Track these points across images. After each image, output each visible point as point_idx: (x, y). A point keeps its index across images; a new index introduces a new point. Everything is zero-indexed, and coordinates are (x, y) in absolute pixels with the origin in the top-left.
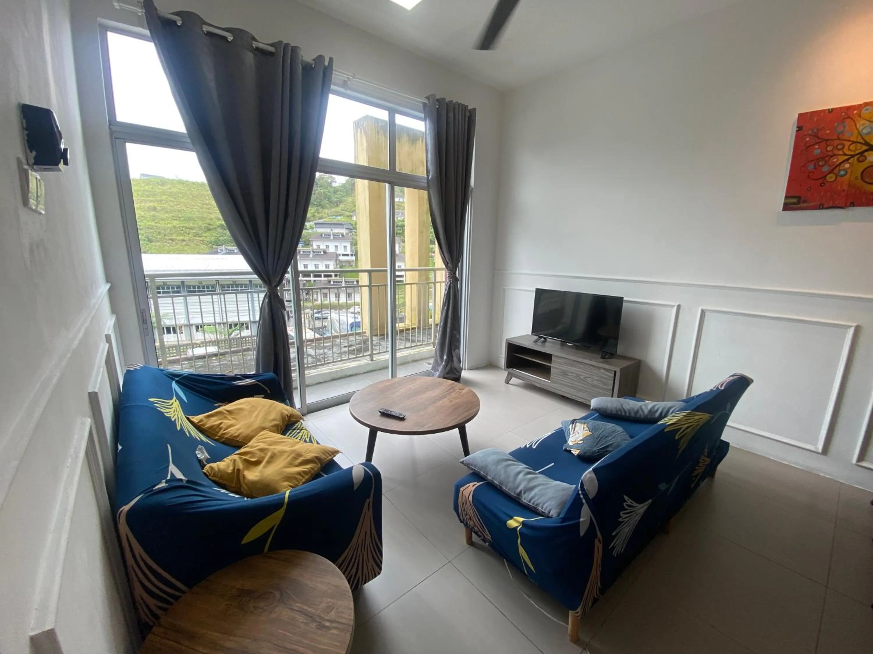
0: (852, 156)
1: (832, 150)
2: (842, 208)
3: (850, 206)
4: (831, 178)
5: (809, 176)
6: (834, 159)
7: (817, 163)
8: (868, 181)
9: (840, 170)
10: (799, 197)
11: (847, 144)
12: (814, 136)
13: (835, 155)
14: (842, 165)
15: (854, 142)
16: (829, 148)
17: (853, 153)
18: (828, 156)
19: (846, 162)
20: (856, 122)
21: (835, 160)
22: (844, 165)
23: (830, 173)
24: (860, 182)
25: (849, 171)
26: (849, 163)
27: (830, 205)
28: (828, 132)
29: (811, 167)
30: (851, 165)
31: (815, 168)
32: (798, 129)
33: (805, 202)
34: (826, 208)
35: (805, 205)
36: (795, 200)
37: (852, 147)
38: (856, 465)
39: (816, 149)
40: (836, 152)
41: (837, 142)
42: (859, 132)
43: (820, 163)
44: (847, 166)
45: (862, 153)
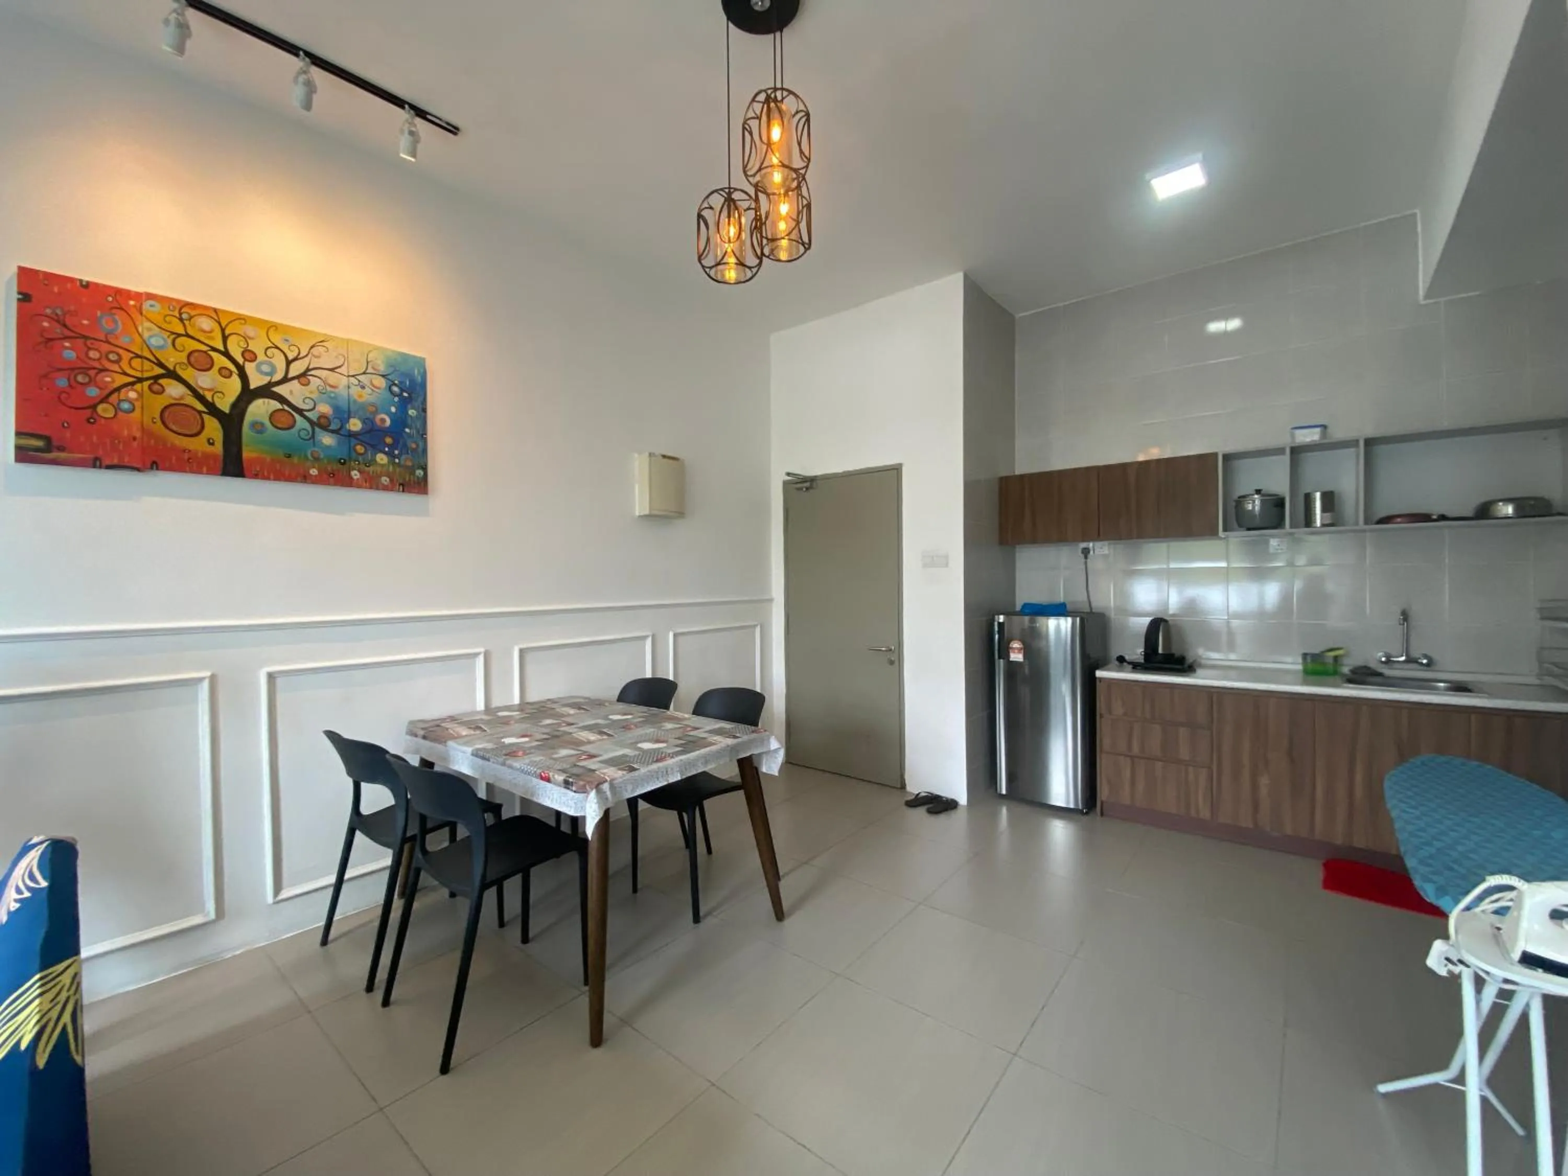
0: (140, 380)
1: (99, 359)
2: (138, 470)
3: (152, 468)
4: (105, 410)
5: (59, 398)
6: (107, 376)
7: (72, 377)
8: (174, 428)
9: (120, 401)
10: (48, 439)
11: (126, 356)
12: (58, 321)
13: (107, 370)
14: (123, 391)
15: (138, 356)
16: (93, 354)
17: (139, 375)
18: (94, 368)
19: (129, 387)
20: (137, 323)
21: (108, 379)
22: (127, 392)
23: (101, 402)
24: (159, 426)
25: (138, 404)
26: (135, 391)
27: (116, 461)
28: (85, 322)
29: (62, 383)
30: (141, 395)
31: (70, 386)
32: (20, 297)
33: (61, 449)
34: (109, 467)
35: (63, 455)
36: (40, 443)
37: (136, 363)
38: (275, 903)
39: (67, 348)
40: (108, 365)
41: (105, 347)
42: (144, 341)
43: (80, 378)
44: (132, 395)
45: (156, 378)
